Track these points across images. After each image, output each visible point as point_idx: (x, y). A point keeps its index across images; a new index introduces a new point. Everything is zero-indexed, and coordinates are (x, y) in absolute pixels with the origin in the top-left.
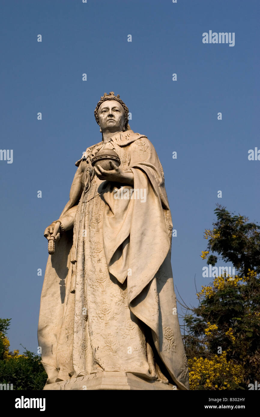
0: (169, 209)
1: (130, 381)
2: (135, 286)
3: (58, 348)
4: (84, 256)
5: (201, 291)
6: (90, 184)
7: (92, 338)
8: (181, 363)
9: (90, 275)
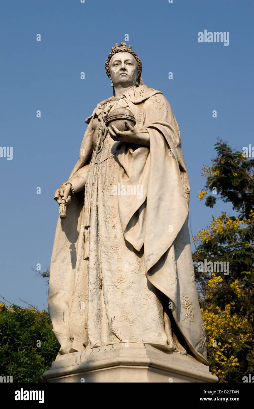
0: (186, 171)
1: (148, 352)
2: (152, 254)
3: (71, 317)
4: (98, 221)
5: (198, 235)
6: (102, 144)
7: (108, 307)
8: (199, 333)
9: (104, 242)
